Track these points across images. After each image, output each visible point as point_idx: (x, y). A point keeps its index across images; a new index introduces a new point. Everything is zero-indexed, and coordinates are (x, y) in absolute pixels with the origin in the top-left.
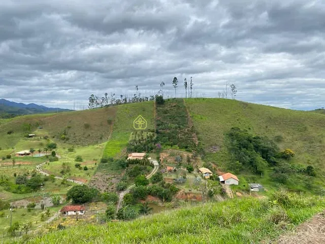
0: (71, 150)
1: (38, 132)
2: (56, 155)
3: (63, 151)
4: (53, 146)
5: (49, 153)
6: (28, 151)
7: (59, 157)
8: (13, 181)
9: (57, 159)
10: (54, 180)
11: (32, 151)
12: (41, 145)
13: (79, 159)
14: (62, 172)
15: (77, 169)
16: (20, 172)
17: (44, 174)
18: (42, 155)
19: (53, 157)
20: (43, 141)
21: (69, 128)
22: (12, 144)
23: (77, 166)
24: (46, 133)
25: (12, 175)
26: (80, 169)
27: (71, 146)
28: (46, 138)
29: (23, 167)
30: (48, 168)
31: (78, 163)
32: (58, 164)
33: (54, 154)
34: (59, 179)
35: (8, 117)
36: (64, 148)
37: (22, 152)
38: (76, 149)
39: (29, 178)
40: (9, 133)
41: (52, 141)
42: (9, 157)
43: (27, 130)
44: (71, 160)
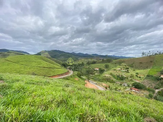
0: (134, 70)
1: (123, 64)
2: (129, 71)
3: (131, 70)
4: (128, 68)
5: (126, 70)
6: (120, 69)
7: (130, 72)
8: (116, 76)
9: (129, 73)
10: (128, 79)
11: (121, 69)
12: (124, 68)
13: (137, 74)
14: (131, 77)
15: (136, 77)
16: (118, 74)
17: (125, 76)
18: (124, 70)
19: (128, 72)
20: (125, 67)
21: (133, 63)
22: (116, 67)
23: (136, 76)
24: (125, 64)
25: (116, 75)
26: (138, 77)
27: (134, 69)
28: (125, 66)
29: (119, 73)
30: (126, 75)
31: (137, 75)
32: (129, 74)
33: (128, 71)
34: (130, 79)
35: (115, 60)
36: (132, 69)
37: (119, 69)
38: (136, 70)
39: (120, 76)
40: (115, 64)
41: (127, 67)
42: (115, 70)
43: (120, 63)
44: (134, 73)
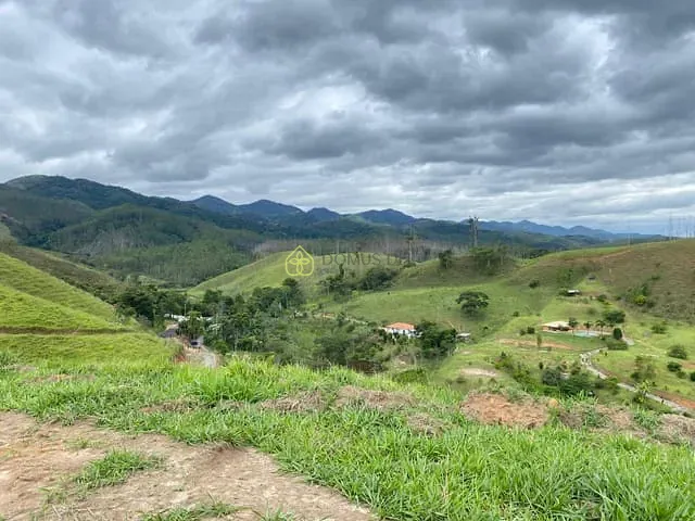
0: (658, 330)
1: (585, 286)
2: (624, 338)
3: (640, 330)
4: (616, 318)
5: (607, 332)
6: (565, 324)
7: (630, 342)
8: (537, 376)
9: (624, 347)
10: (615, 390)
11: (573, 324)
12: (591, 312)
13: (677, 352)
14: (636, 376)
15: (673, 375)
16: (550, 363)
17: (596, 373)
18: (593, 333)
19: (616, 341)
20: (597, 306)
21: (655, 279)
22: (537, 307)
23: (673, 368)
24: (602, 289)
25: (536, 366)
26: (681, 375)
27: (659, 322)
28: (601, 299)
29: (556, 354)
30: (605, 362)
31: (676, 361)
32: (625, 359)
33: (618, 334)
34: (628, 389)
35: (533, 255)
36: (642, 324)
37: (555, 324)
38: (670, 329)
39: (566, 376)
40: (533, 285)
41: (614, 307)
42: (531, 331)
43: (564, 281)
44: (660, 356)
